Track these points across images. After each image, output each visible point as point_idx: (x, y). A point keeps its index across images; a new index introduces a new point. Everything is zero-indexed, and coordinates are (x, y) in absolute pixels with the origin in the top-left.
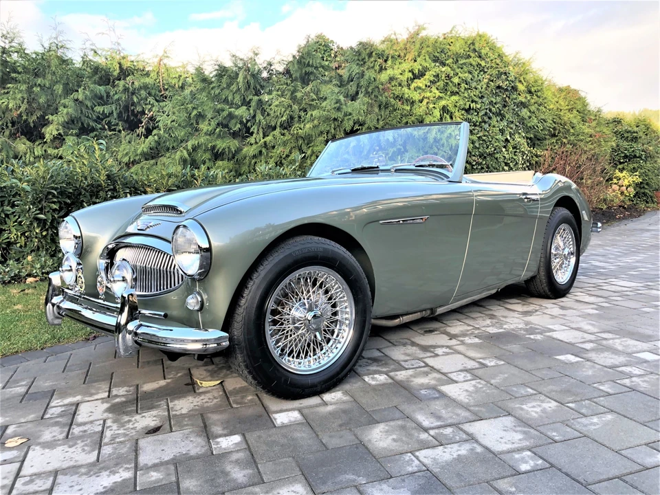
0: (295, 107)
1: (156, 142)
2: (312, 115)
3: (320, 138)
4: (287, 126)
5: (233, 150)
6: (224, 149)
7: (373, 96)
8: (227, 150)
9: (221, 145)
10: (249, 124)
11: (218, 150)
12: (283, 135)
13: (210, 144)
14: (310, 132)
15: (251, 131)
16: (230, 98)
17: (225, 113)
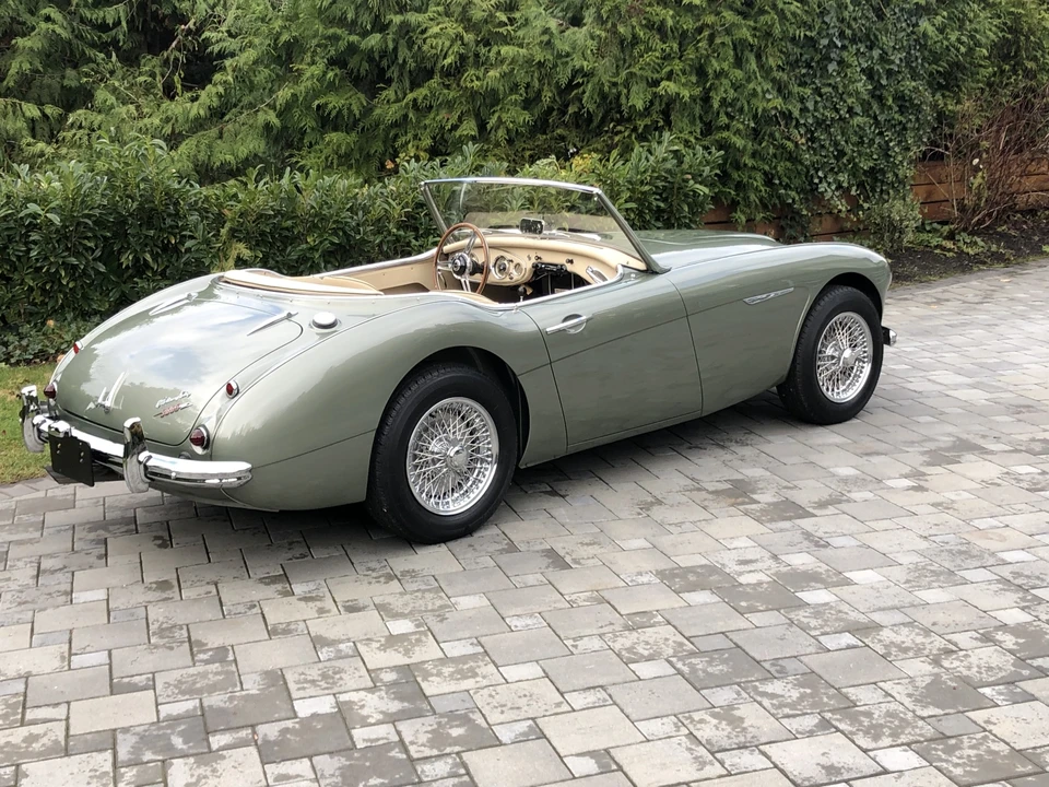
0: (469, 37)
1: (220, 96)
2: (499, 53)
3: (513, 97)
4: (454, 72)
5: (357, 113)
6: (340, 111)
7: (609, 25)
8: (345, 112)
9: (334, 102)
10: (385, 63)
11: (329, 114)
12: (448, 87)
13: (316, 102)
14: (496, 85)
15: (388, 75)
16: (350, 16)
17: (342, 45)
